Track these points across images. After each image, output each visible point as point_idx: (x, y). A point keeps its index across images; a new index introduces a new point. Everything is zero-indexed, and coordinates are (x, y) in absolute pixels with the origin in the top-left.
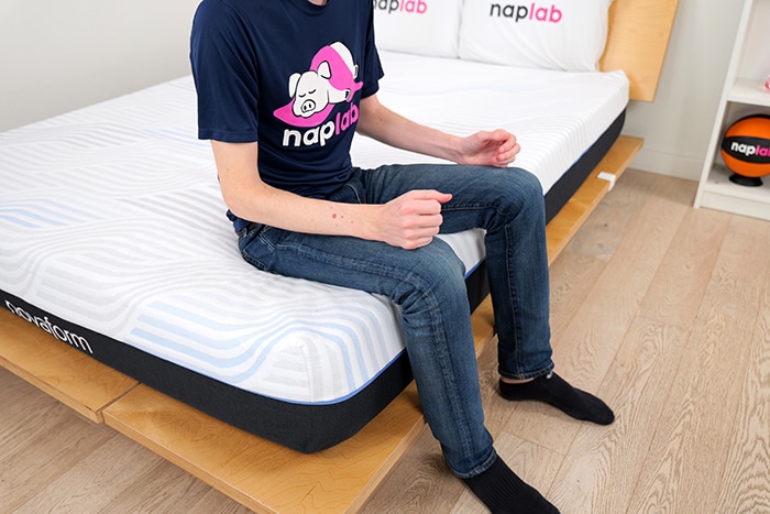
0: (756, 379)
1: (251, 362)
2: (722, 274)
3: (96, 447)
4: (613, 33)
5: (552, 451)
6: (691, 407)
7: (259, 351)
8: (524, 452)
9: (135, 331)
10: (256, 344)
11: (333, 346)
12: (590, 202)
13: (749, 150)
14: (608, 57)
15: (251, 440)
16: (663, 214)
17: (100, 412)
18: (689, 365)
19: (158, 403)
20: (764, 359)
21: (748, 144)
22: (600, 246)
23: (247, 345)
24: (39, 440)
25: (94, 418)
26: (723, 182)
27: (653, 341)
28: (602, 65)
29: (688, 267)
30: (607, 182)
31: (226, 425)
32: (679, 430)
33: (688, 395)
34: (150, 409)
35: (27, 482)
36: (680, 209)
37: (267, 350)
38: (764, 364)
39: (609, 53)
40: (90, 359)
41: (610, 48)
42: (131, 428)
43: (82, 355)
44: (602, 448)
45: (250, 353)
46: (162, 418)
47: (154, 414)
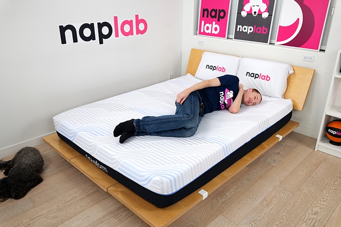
0: (311, 212)
1: (147, 181)
2: (315, 175)
3: (103, 200)
4: (289, 86)
5: (234, 222)
6: (284, 217)
7: (149, 179)
8: (225, 221)
9: (119, 169)
10: (148, 177)
11: (168, 180)
12: (269, 145)
13: (334, 132)
14: (287, 93)
15: (145, 202)
16: (302, 151)
17: (107, 189)
18: (289, 204)
19: (122, 188)
20: (317, 206)
21: (334, 131)
22: (274, 160)
23: (146, 177)
24: (88, 195)
25: (105, 190)
26: (327, 142)
27: (280, 195)
28: (285, 96)
29: (303, 172)
30: (278, 138)
31: (139, 197)
32: (277, 223)
33: (284, 214)
34: (120, 190)
35: (85, 206)
36: (310, 150)
37: (151, 179)
38: (316, 208)
39: (287, 92)
40: (106, 174)
41: (288, 90)
42: (114, 194)
43: (104, 173)
44: (250, 224)
45: (147, 179)
46: (123, 193)
47: (121, 191)
